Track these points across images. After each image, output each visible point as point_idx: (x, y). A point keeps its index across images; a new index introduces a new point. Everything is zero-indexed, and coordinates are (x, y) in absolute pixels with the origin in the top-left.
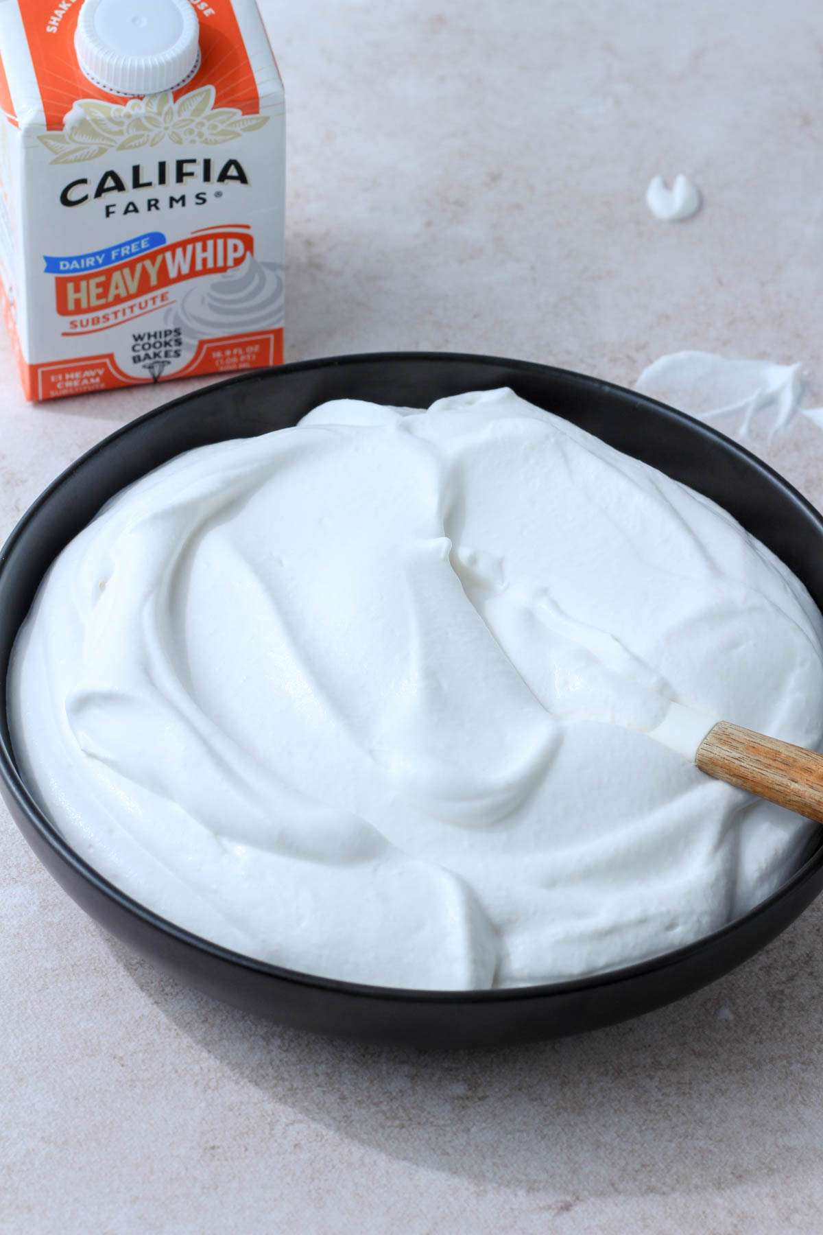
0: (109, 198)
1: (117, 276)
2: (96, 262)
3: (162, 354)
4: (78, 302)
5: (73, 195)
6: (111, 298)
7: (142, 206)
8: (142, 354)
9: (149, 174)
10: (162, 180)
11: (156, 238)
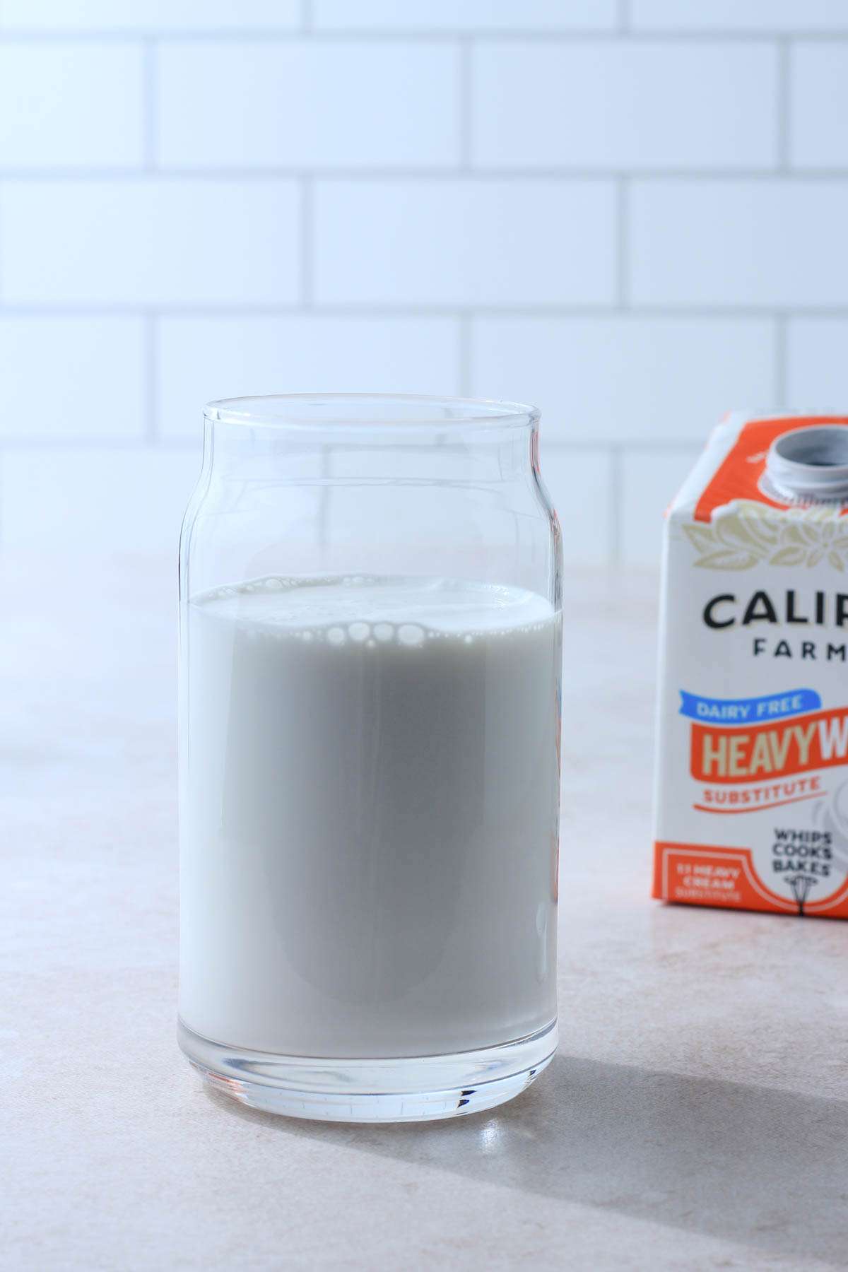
0: (760, 628)
1: (761, 740)
2: (739, 713)
3: (808, 867)
4: (715, 764)
5: (720, 613)
6: (753, 769)
7: (796, 649)
8: (784, 859)
9: (805, 607)
10: (820, 619)
11: (810, 698)
